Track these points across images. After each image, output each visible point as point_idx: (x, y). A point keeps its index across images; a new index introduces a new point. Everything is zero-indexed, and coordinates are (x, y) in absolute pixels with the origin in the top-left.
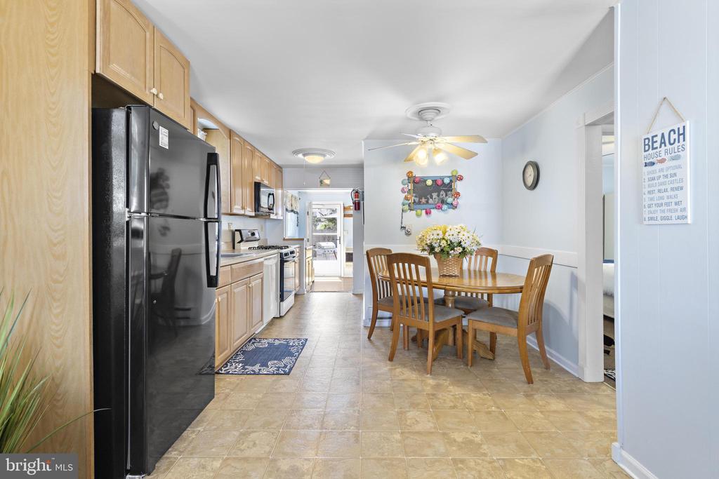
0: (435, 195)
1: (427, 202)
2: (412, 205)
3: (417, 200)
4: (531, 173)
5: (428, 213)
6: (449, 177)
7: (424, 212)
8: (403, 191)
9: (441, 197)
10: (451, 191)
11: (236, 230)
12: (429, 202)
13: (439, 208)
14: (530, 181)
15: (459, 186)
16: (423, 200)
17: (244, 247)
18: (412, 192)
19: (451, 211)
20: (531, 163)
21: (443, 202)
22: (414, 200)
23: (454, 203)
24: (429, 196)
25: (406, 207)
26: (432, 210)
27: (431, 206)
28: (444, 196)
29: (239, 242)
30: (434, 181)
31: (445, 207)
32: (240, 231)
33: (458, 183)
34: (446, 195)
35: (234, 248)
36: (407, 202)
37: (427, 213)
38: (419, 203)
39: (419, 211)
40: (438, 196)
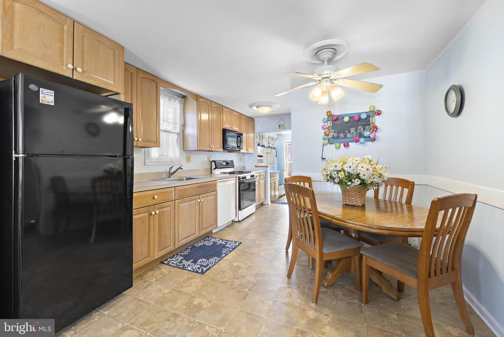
0: (352, 130)
1: (345, 137)
2: (331, 139)
3: (336, 135)
4: (453, 99)
5: (347, 145)
6: (366, 113)
7: (342, 145)
8: (323, 128)
9: (359, 131)
10: (369, 125)
11: (213, 161)
12: (348, 136)
13: (357, 141)
14: (452, 106)
15: (377, 121)
16: (342, 135)
17: (217, 172)
18: (331, 128)
19: (369, 143)
20: (453, 88)
21: (361, 135)
22: (333, 135)
23: (372, 136)
24: (347, 131)
25: (326, 141)
26: (350, 144)
27: (349, 140)
28: (362, 130)
29: (214, 169)
30: (351, 117)
31: (362, 140)
32: (214, 161)
33: (377, 117)
34: (364, 129)
35: (211, 173)
36: (326, 137)
37: (345, 146)
38: (338, 137)
39: (337, 144)
40: (356, 130)
